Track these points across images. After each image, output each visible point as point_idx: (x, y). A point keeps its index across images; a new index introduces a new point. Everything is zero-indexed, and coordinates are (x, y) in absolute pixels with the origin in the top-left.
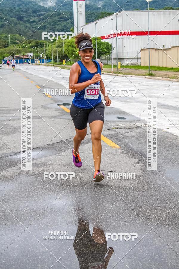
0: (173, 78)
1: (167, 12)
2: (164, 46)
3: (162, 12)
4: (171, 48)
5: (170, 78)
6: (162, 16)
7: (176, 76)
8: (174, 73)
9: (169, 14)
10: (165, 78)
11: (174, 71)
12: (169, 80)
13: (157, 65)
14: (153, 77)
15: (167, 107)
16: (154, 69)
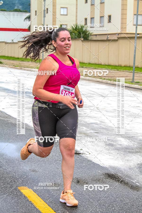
0: (17, 66)
1: (16, 13)
2: (13, 40)
3: (12, 13)
4: (17, 42)
5: (15, 66)
6: (12, 16)
7: (20, 65)
8: (19, 62)
9: (17, 15)
10: (11, 66)
11: (19, 61)
12: (14, 68)
13: (6, 55)
14: (2, 65)
15: (7, 91)
16: (4, 58)
